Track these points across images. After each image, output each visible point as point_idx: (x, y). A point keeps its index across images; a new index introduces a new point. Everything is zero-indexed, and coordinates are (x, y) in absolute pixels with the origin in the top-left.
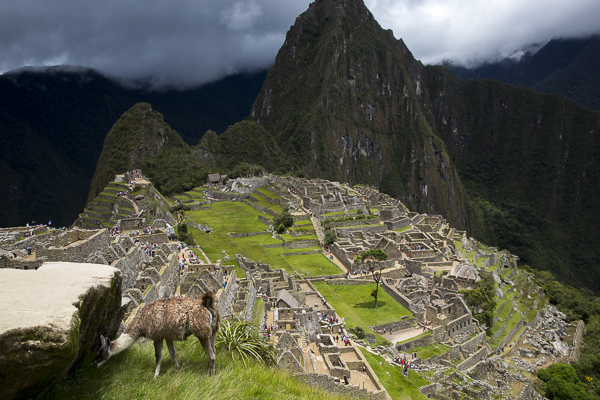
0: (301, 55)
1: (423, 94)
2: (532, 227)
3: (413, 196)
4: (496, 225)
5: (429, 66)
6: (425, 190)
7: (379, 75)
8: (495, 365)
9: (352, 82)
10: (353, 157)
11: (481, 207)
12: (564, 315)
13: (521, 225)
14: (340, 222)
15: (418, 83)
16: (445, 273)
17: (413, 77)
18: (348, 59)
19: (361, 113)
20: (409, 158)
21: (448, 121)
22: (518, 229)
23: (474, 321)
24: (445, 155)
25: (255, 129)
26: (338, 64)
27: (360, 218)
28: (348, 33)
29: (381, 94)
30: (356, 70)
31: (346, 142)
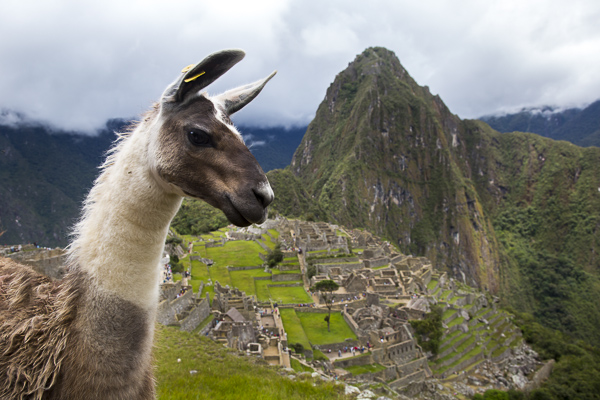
0: (339, 109)
1: (459, 147)
2: (570, 279)
3: (444, 243)
4: (531, 275)
5: (465, 120)
6: (457, 238)
7: (413, 129)
8: (429, 386)
9: (385, 135)
10: (384, 205)
11: (516, 257)
12: (536, 354)
13: (557, 276)
14: (323, 259)
15: (454, 136)
16: (401, 305)
17: (449, 130)
18: (382, 113)
19: (393, 164)
20: (440, 207)
21: (485, 173)
22: (554, 280)
23: (417, 347)
24: (478, 205)
25: (287, 177)
26: (372, 118)
27: (340, 256)
28: (383, 89)
29: (414, 146)
30: (390, 123)
31: (377, 191)
